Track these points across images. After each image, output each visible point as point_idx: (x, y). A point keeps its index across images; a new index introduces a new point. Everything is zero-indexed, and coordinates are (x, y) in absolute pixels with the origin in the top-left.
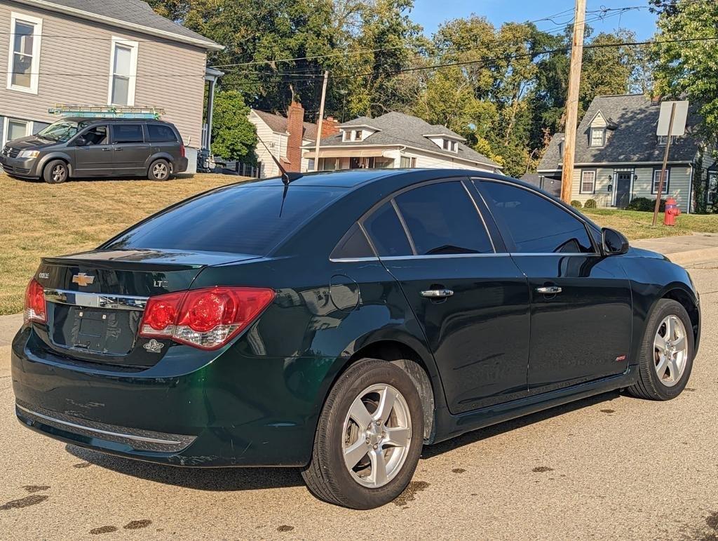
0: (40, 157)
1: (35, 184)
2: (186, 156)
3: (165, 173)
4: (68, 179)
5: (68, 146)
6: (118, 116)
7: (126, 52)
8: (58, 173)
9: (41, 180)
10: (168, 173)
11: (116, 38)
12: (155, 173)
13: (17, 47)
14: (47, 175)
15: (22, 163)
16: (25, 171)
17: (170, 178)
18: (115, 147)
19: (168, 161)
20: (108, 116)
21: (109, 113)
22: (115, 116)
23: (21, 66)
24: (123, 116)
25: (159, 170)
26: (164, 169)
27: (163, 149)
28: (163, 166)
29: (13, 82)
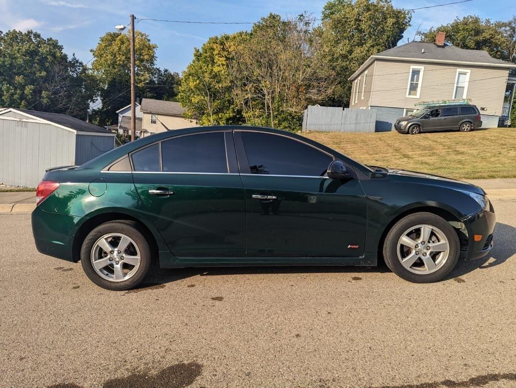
0: (408, 124)
1: (405, 135)
2: (481, 120)
3: (469, 128)
4: (420, 133)
5: (421, 119)
6: (447, 104)
7: (464, 75)
8: (415, 131)
9: (408, 133)
10: (471, 128)
11: (459, 70)
12: (463, 128)
13: (412, 79)
14: (410, 131)
15: (401, 127)
16: (402, 130)
17: (471, 130)
18: (443, 118)
19: (471, 123)
20: (441, 105)
21: (443, 103)
22: (445, 104)
23: (413, 88)
24: (449, 104)
25: (466, 127)
26: (468, 127)
27: (468, 118)
28: (468, 125)
29: (410, 94)
